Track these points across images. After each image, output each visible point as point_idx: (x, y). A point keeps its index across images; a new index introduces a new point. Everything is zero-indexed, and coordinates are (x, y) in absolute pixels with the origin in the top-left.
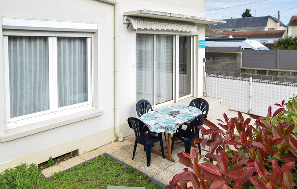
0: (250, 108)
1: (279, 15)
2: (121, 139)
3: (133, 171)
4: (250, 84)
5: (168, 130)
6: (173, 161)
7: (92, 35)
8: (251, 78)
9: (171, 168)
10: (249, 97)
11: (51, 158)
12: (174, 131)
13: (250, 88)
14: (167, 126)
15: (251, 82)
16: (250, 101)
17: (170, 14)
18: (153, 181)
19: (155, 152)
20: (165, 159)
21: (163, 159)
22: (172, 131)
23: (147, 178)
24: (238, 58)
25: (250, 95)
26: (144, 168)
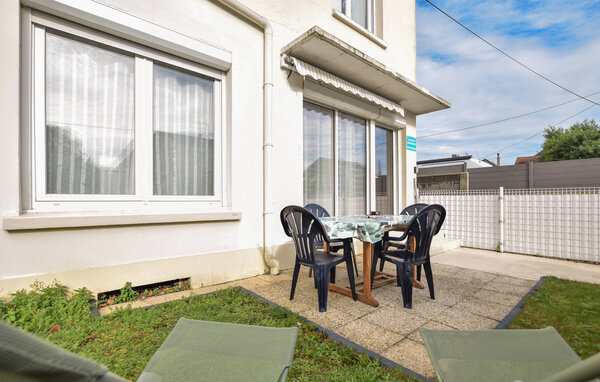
0: (500, 239)
1: (498, 158)
2: (275, 271)
3: (285, 316)
4: (500, 198)
5: (364, 233)
6: (377, 306)
7: (223, 78)
8: (502, 189)
9: (372, 317)
10: (497, 221)
11: (129, 284)
12: (378, 236)
13: (499, 206)
14: (362, 224)
15: (502, 195)
16: (499, 228)
17: (363, 54)
18: (331, 338)
19: (337, 291)
20: (358, 302)
21: (352, 301)
22: (373, 236)
23: (317, 329)
24: (462, 181)
25: (499, 217)
26: (313, 315)
